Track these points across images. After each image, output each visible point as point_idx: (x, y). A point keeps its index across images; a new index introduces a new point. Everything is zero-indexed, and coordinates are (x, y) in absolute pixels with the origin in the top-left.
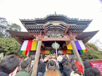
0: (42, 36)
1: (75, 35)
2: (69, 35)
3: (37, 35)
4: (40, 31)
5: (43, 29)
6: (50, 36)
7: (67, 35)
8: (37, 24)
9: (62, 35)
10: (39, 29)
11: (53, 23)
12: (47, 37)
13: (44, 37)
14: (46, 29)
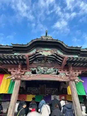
0: (22, 71)
1: (78, 71)
2: (68, 71)
3: (13, 69)
4: (18, 62)
5: (25, 60)
6: (37, 71)
7: (66, 70)
8: (15, 52)
9: (57, 70)
10: (17, 59)
11: (41, 51)
12: (31, 73)
13: (25, 73)
14: (29, 59)
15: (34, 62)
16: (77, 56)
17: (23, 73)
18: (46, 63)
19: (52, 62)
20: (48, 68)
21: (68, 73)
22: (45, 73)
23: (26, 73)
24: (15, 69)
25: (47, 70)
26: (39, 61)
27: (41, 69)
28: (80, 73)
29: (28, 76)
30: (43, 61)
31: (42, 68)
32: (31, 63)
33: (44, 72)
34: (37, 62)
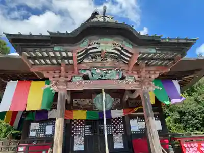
1: (155, 74)
2: (139, 73)
4: (60, 61)
5: (71, 58)
8: (55, 46)
9: (121, 73)
10: (58, 56)
11: (97, 44)
12: (81, 78)
13: (72, 79)
14: (78, 57)
15: (85, 61)
16: (154, 51)
17: (69, 79)
18: (105, 61)
19: (113, 59)
20: (108, 70)
21: (138, 77)
22: (103, 78)
23: (74, 79)
24: (54, 73)
25: (107, 73)
26: (93, 58)
27: (97, 72)
28: (157, 76)
29: (77, 83)
30: (99, 59)
31: (99, 69)
32: (80, 63)
33: (102, 76)
34: (90, 61)
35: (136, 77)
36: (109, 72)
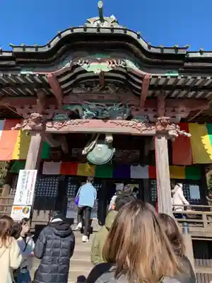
2: (156, 109)
3: (27, 107)
6: (81, 113)
7: (151, 109)
9: (128, 110)
11: (85, 62)
12: (66, 117)
13: (53, 117)
15: (75, 91)
18: (105, 92)
19: (117, 88)
20: (108, 106)
21: (154, 117)
23: (56, 117)
25: (105, 109)
26: (86, 86)
27: (91, 107)
30: (96, 89)
32: (67, 94)
33: (97, 115)
34: (83, 92)
35: (151, 116)
36: (109, 108)
